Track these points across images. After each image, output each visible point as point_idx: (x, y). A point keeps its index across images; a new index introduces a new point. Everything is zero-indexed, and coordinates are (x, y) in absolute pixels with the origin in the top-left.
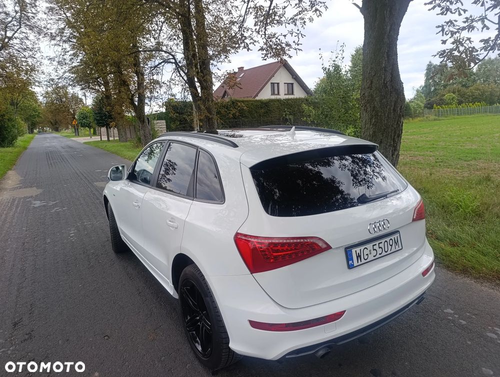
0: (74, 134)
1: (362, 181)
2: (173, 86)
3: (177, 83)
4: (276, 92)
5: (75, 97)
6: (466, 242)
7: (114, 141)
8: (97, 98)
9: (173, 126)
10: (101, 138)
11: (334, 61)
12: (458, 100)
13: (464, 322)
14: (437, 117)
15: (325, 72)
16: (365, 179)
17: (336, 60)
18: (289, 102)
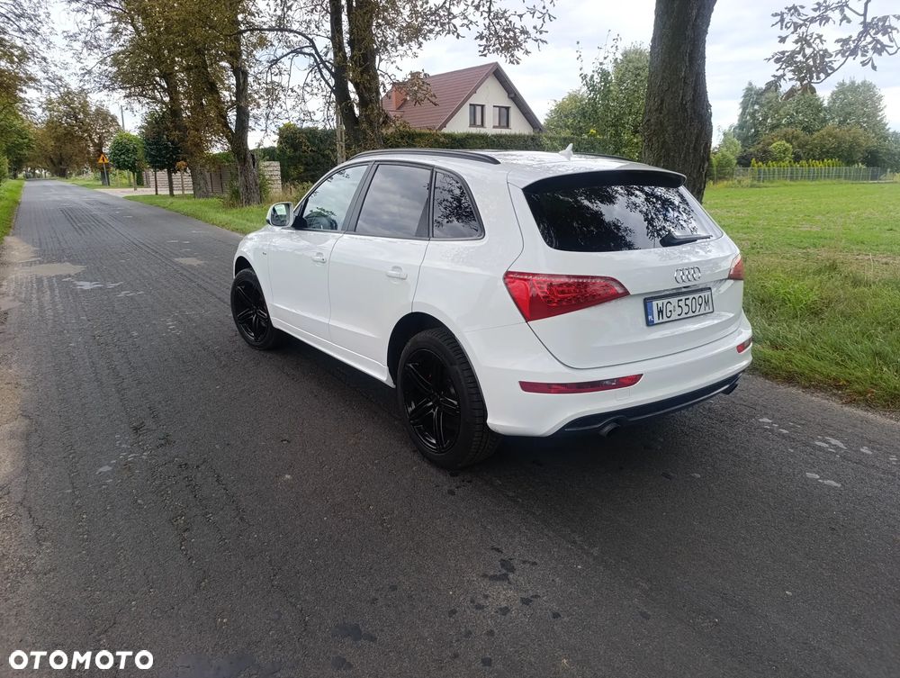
0: (100, 183)
1: (661, 230)
2: (307, 97)
3: (315, 91)
4: (479, 122)
5: (103, 113)
6: (794, 343)
7: (183, 196)
8: (152, 115)
9: (294, 173)
10: (157, 191)
11: (601, 64)
12: (793, 153)
13: (785, 431)
14: (755, 182)
15: (584, 82)
16: (664, 227)
17: (605, 62)
18: (501, 140)
